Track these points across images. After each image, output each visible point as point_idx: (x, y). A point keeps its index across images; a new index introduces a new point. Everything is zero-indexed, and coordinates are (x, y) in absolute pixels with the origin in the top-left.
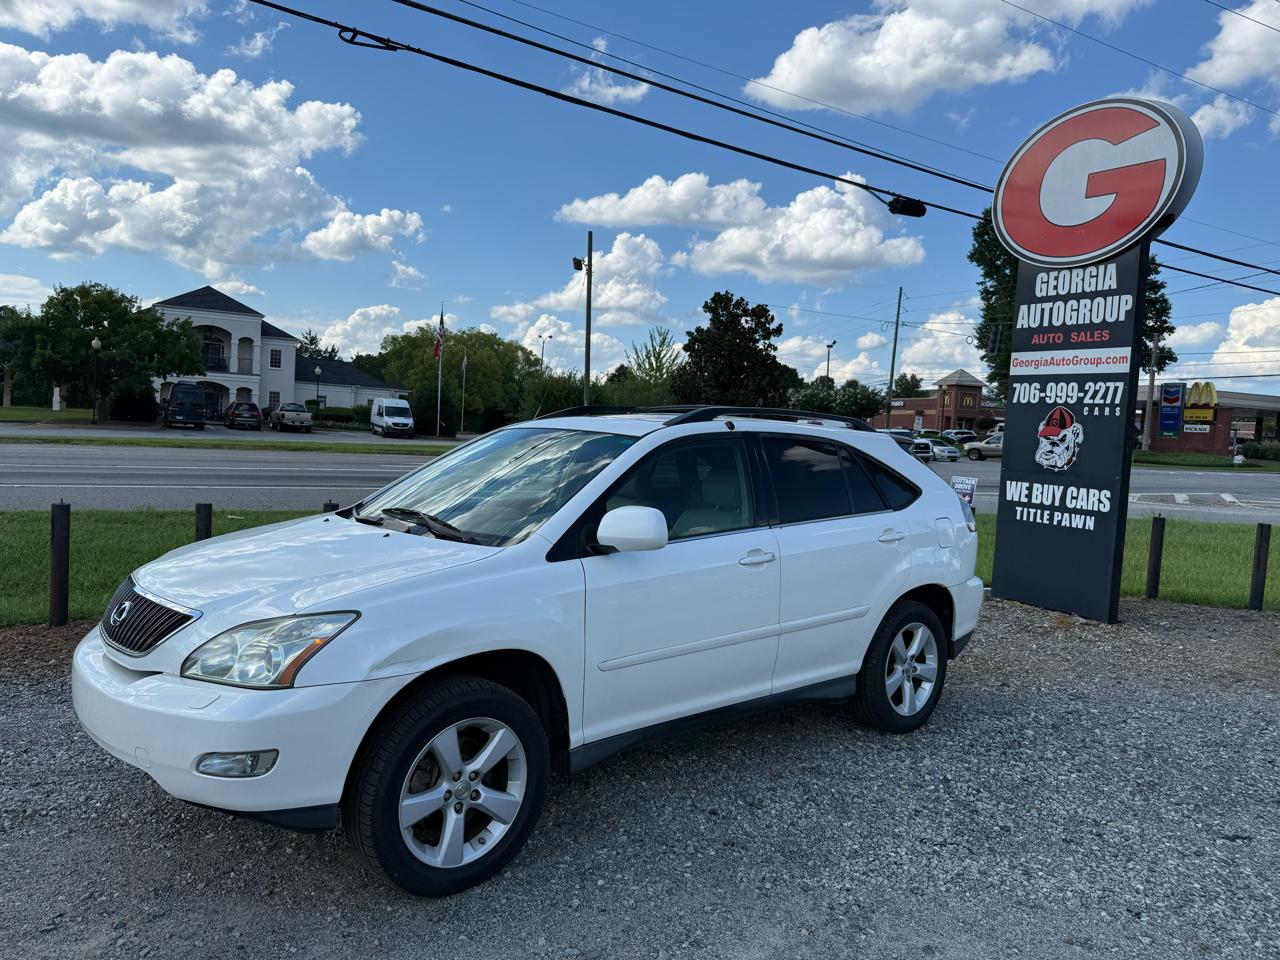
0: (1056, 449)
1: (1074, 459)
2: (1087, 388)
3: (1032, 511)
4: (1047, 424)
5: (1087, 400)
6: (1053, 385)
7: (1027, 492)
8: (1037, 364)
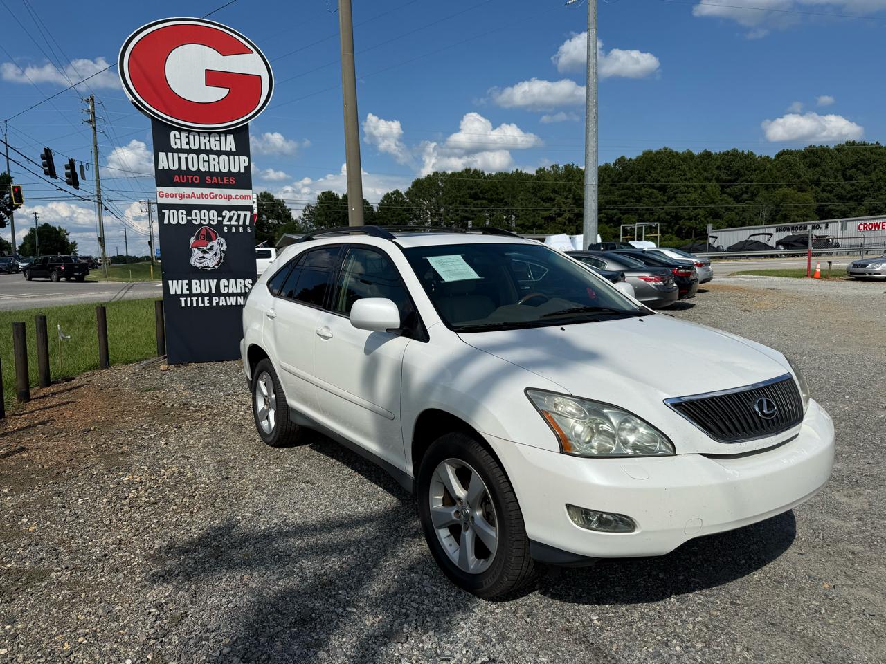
0: (206, 255)
1: (222, 261)
2: (224, 214)
3: (194, 299)
4: (197, 239)
5: (225, 222)
6: (197, 212)
7: (187, 287)
8: (181, 196)
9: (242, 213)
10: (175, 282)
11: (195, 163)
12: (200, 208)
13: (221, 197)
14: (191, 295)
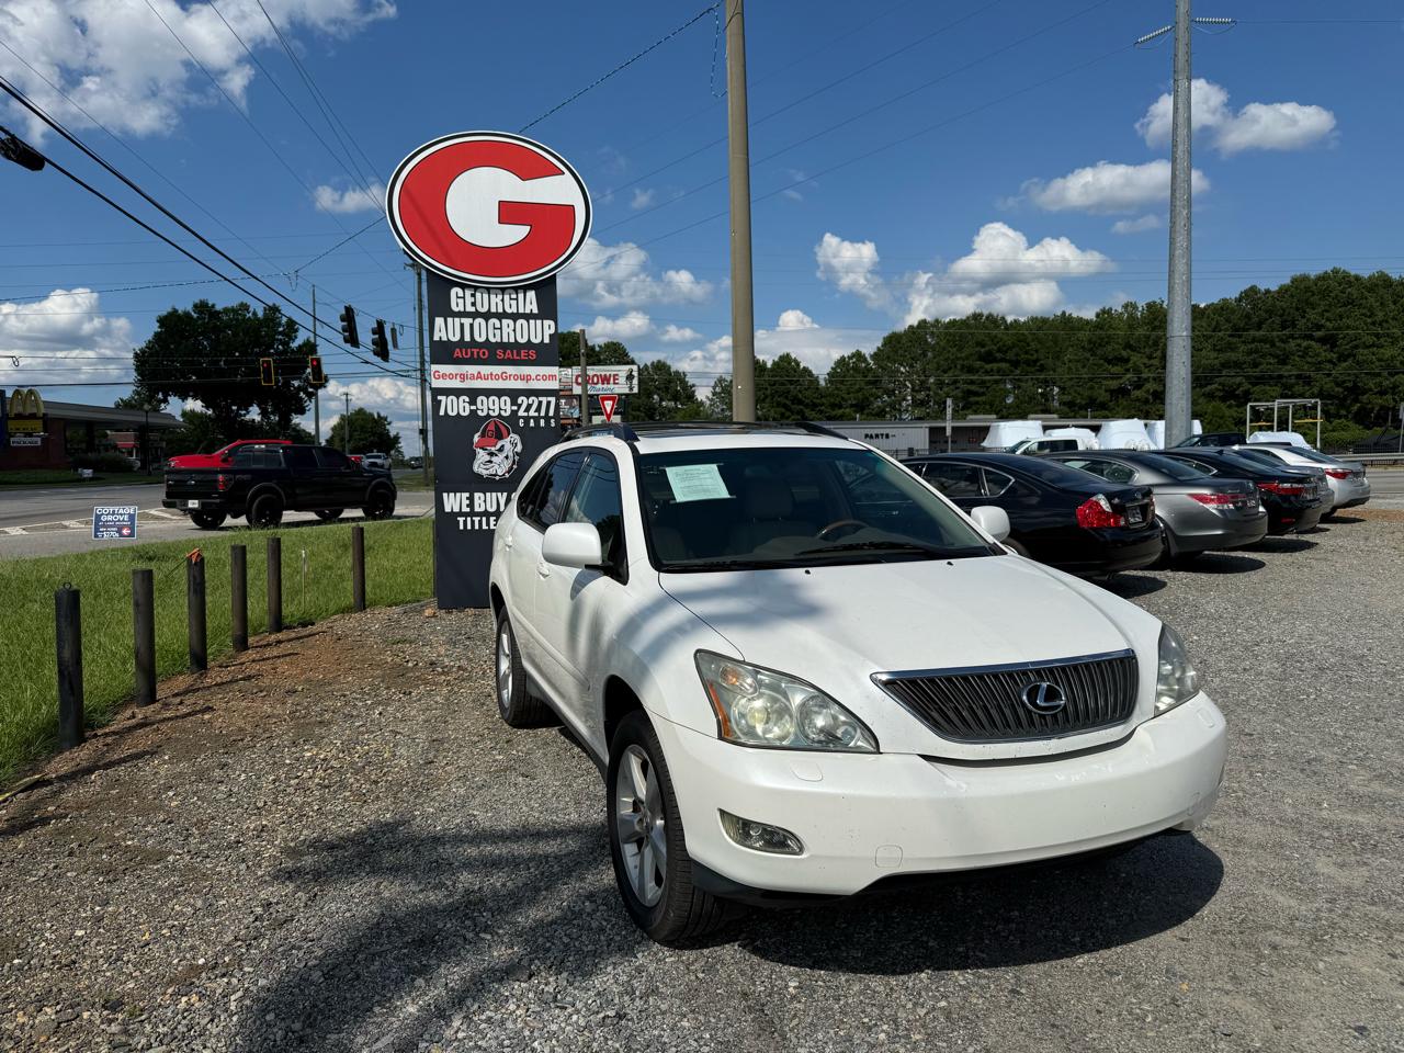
0: (494, 459)
1: (515, 467)
2: (519, 401)
3: (477, 519)
4: (483, 436)
5: (521, 413)
6: (484, 398)
7: (468, 502)
8: (463, 377)
9: (544, 400)
10: (452, 495)
11: (483, 332)
12: (488, 393)
13: (516, 377)
14: (472, 514)
